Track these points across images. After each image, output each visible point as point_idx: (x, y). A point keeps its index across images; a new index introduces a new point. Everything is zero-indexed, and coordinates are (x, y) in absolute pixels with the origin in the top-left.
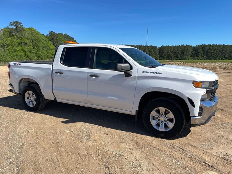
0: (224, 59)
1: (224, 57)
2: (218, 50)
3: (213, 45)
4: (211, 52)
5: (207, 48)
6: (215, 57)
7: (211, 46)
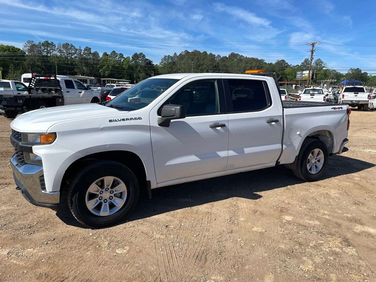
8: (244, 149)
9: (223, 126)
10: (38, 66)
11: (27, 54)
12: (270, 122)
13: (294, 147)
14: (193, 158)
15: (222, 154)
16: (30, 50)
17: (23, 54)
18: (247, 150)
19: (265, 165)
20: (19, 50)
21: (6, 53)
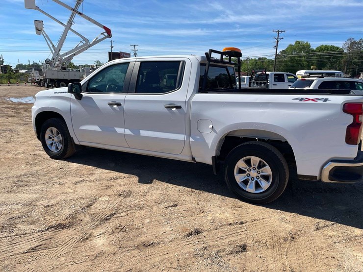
8: (141, 131)
9: (119, 105)
10: (355, 63)
11: (345, 51)
12: (169, 107)
13: (207, 145)
14: (96, 128)
15: (120, 130)
16: (349, 48)
17: (341, 52)
18: (143, 133)
19: (175, 156)
20: (338, 48)
21: (325, 53)
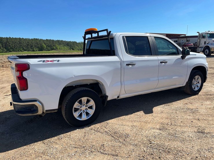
0: (23, 51)
1: (23, 49)
2: (15, 42)
3: (10, 38)
4: (10, 45)
5: (5, 41)
6: (14, 49)
7: (8, 39)
